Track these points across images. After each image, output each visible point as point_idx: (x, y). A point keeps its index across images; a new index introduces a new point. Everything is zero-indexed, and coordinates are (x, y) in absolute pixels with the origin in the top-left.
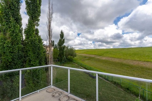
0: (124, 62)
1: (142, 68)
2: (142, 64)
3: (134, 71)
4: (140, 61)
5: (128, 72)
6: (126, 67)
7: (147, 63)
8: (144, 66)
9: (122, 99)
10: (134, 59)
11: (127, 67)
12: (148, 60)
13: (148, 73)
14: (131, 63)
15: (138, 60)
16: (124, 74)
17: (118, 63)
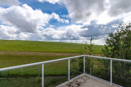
0: (11, 54)
1: (28, 56)
2: (27, 54)
3: (24, 60)
4: (25, 51)
5: (19, 62)
6: (15, 58)
7: (30, 52)
8: (29, 54)
9: (27, 84)
10: (20, 50)
11: (17, 58)
12: (30, 50)
13: (33, 59)
14: (19, 54)
15: (23, 51)
16: (16, 65)
17: (5, 55)
